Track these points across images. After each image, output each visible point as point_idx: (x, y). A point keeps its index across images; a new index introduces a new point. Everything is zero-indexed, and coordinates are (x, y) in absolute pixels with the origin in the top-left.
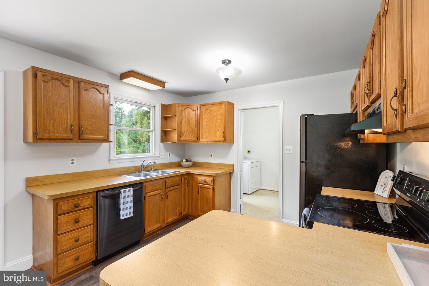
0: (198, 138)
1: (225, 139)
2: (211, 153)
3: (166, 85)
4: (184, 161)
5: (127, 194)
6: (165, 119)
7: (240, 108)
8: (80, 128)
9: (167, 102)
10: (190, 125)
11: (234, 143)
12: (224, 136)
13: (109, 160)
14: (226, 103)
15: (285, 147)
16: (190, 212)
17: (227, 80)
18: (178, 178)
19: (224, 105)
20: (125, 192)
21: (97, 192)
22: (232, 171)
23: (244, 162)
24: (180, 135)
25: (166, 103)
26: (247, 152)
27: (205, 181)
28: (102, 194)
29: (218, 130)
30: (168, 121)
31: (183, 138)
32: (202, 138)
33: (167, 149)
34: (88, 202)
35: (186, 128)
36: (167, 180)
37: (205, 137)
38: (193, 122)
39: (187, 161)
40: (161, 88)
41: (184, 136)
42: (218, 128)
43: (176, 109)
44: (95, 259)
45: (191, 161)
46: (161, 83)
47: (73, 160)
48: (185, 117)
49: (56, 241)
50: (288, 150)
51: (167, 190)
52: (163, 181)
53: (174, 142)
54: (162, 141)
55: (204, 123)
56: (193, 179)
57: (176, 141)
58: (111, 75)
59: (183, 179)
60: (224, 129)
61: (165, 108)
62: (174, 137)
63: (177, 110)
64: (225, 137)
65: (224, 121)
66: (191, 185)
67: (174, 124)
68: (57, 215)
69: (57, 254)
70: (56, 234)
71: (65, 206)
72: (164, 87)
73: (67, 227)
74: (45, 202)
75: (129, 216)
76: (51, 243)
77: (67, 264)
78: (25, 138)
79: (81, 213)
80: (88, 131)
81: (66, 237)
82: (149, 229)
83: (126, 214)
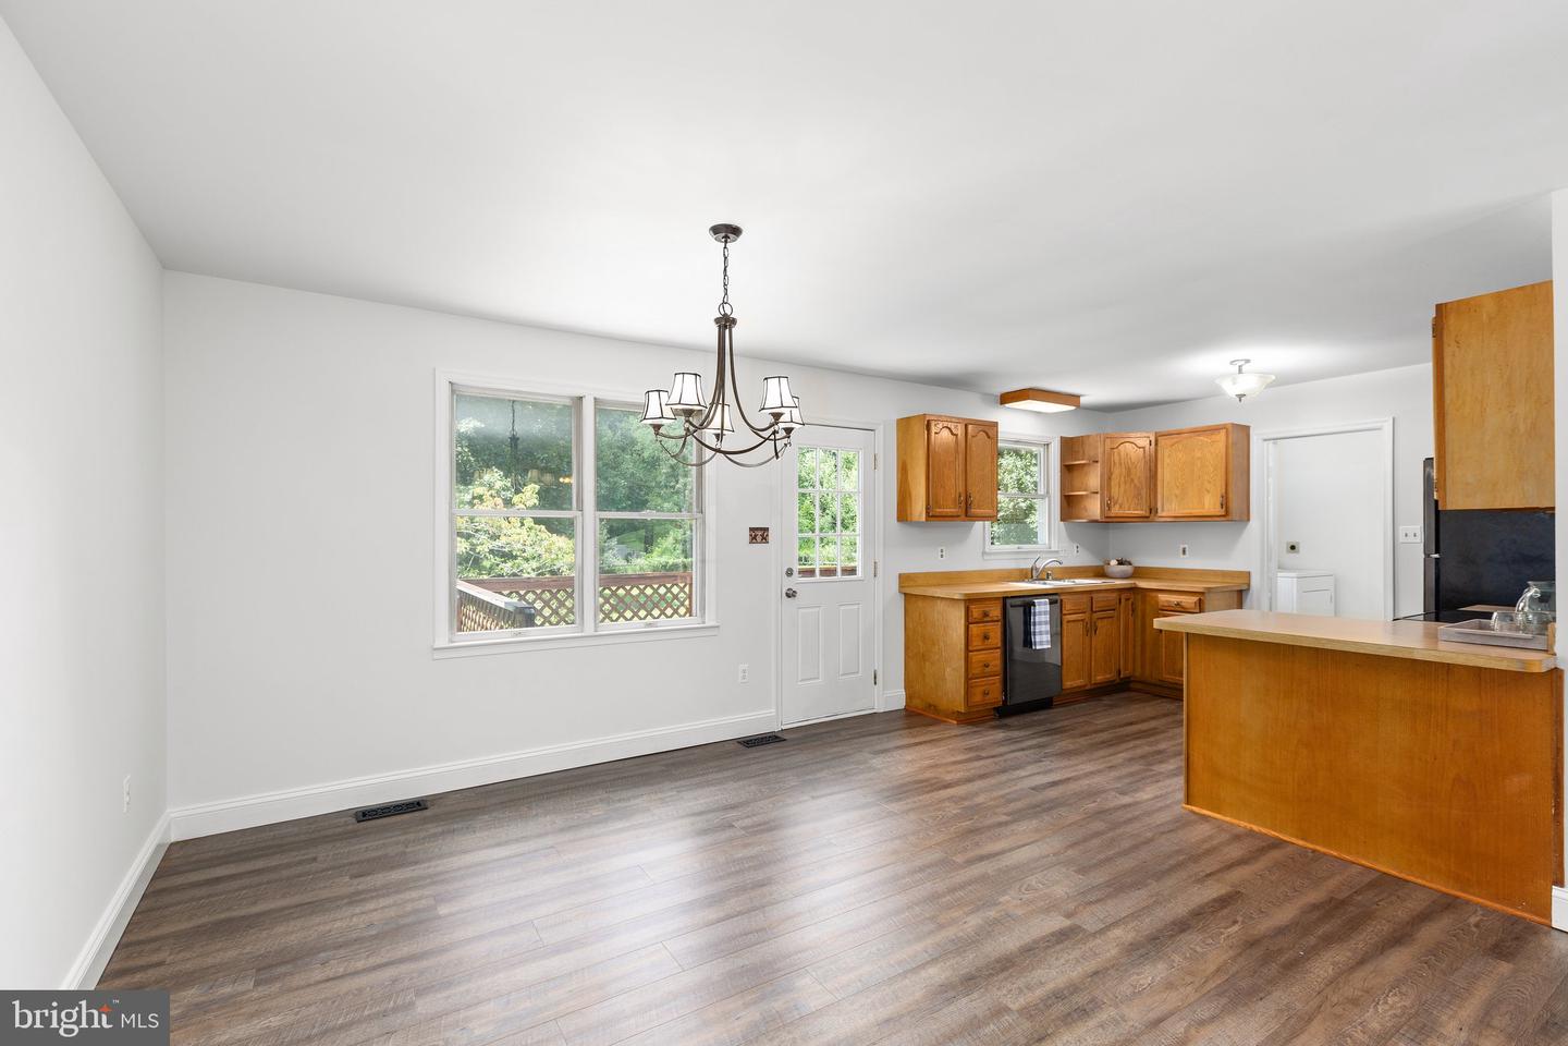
0: (1153, 510)
1: (1227, 511)
2: (1182, 546)
3: (1083, 400)
4: (1113, 563)
5: (1042, 608)
6: (1068, 469)
7: (1266, 437)
8: (967, 497)
9: (1072, 432)
10: (1132, 480)
11: (1249, 520)
12: (1225, 504)
13: (983, 554)
14: (1230, 429)
15: (1401, 528)
16: (1137, 674)
17: (1240, 397)
18: (1115, 595)
19: (1223, 432)
20: (1040, 604)
21: (1005, 599)
22: (1244, 587)
23: (1279, 574)
24: (1107, 505)
25: (1074, 435)
26: (1285, 548)
27: (1178, 604)
28: (1014, 601)
29: (1208, 492)
30: (1076, 474)
31: (1116, 511)
32: (1163, 510)
33: (1072, 537)
34: (995, 611)
35: (1122, 489)
36: (1095, 596)
37: (1171, 508)
38: (1140, 473)
39: (1121, 563)
40: (1073, 408)
41: (1118, 506)
42: (1208, 486)
43: (1097, 448)
44: (1000, 704)
45: (1130, 564)
46: (1071, 399)
47: (942, 551)
48: (1120, 464)
49: (967, 660)
50: (1411, 534)
51: (1095, 616)
52: (1085, 598)
53: (1089, 521)
54: (1065, 517)
55: (1166, 474)
56: (1144, 601)
57: (1098, 517)
58: (987, 397)
59: (1123, 597)
60: (1224, 487)
61: (1069, 446)
62: (1094, 508)
63: (1100, 451)
64: (1227, 508)
65: (1223, 470)
66: (1139, 613)
67: (1094, 479)
68: (968, 623)
69: (968, 679)
70: (967, 650)
71: (976, 612)
72: (1077, 405)
73: (976, 643)
74: (940, 606)
75: (1045, 647)
76: (959, 663)
77: (977, 698)
78: (903, 515)
79: (989, 626)
80: (975, 502)
81: (976, 657)
82: (1068, 684)
83: (1041, 643)
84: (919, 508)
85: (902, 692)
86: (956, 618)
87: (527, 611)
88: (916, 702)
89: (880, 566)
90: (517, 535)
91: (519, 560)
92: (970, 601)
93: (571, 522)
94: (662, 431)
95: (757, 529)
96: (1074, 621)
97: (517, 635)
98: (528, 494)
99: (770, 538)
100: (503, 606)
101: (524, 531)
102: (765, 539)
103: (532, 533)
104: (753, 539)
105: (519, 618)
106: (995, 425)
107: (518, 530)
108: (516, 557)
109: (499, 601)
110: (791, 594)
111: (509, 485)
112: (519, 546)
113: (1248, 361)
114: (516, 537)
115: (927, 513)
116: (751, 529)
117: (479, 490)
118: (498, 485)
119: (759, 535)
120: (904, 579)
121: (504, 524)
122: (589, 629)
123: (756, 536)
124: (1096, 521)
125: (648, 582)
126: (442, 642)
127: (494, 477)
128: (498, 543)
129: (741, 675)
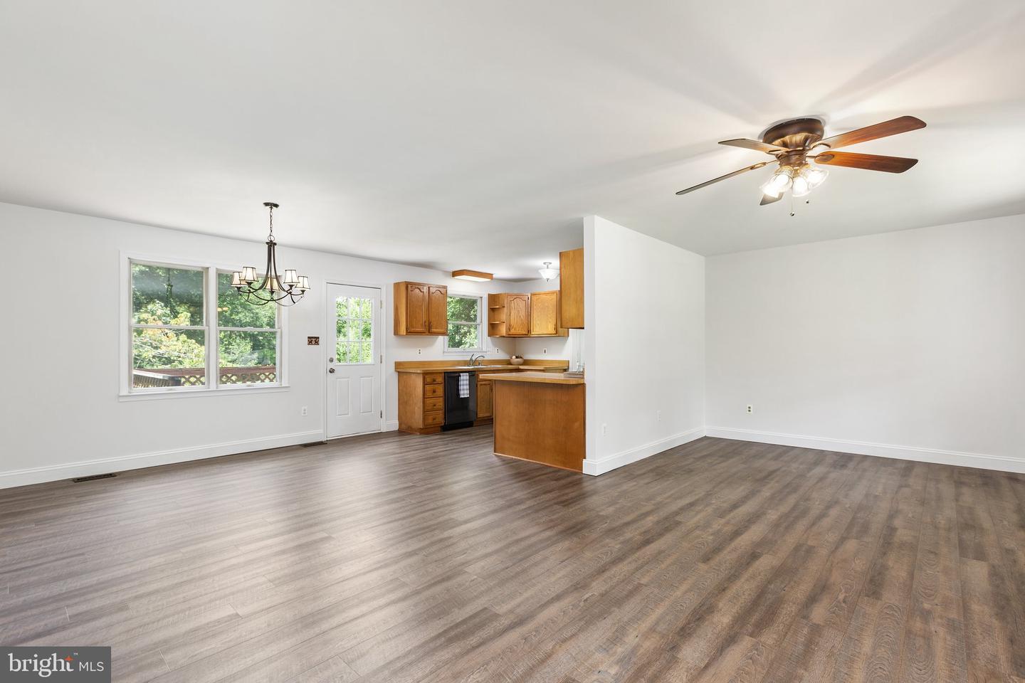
0: (529, 331)
1: (557, 332)
2: (544, 349)
3: (494, 276)
4: (514, 357)
5: (465, 378)
6: (492, 310)
8: (430, 323)
10: (520, 317)
11: (569, 336)
12: (556, 328)
13: (444, 352)
17: (548, 280)
19: (555, 295)
20: (463, 376)
21: (445, 373)
22: (567, 368)
24: (509, 328)
25: (494, 292)
28: (449, 374)
29: (550, 322)
30: (496, 313)
31: (513, 331)
32: (533, 332)
33: (495, 345)
34: (440, 379)
35: (515, 321)
37: (536, 330)
38: (523, 313)
39: (517, 357)
40: (489, 280)
42: (549, 320)
43: (504, 300)
44: (443, 424)
45: (521, 358)
46: (489, 276)
47: (420, 350)
48: (515, 308)
49: (424, 402)
53: (502, 337)
54: (490, 334)
55: (535, 314)
57: (505, 335)
58: (445, 272)
60: (556, 321)
61: (492, 299)
62: (503, 330)
63: (506, 301)
64: (557, 330)
65: (556, 312)
67: (502, 316)
68: (425, 384)
69: (424, 412)
70: (424, 398)
71: (429, 379)
72: (492, 278)
73: (429, 394)
74: (413, 376)
75: (466, 396)
76: (420, 404)
77: (430, 421)
78: (396, 333)
79: (436, 386)
80: (434, 326)
81: (429, 401)
82: (480, 415)
83: (464, 394)
84: (403, 330)
85: (397, 422)
86: (419, 382)
87: (176, 379)
88: (403, 426)
89: (384, 358)
90: (175, 346)
91: (176, 363)
92: (425, 374)
93: (202, 333)
94: (241, 290)
95: (312, 337)
96: (485, 385)
97: (171, 390)
98: (182, 319)
99: (320, 342)
100: (162, 378)
101: (179, 343)
102: (317, 343)
103: (186, 344)
104: (310, 343)
105: (171, 382)
106: (445, 287)
107: (175, 343)
108: (174, 361)
109: (160, 376)
110: (332, 371)
111: (169, 312)
112: (176, 354)
113: (550, 263)
114: (173, 347)
115: (407, 331)
116: (309, 338)
117: (145, 316)
118: (159, 312)
119: (313, 341)
120: (398, 365)
121: (164, 338)
122: (213, 386)
123: (312, 341)
124: (504, 337)
125: (262, 371)
126: (124, 391)
127: (158, 307)
128: (160, 351)
129: (303, 412)
